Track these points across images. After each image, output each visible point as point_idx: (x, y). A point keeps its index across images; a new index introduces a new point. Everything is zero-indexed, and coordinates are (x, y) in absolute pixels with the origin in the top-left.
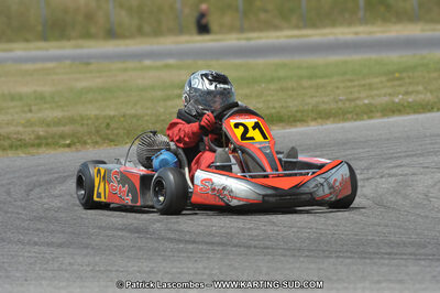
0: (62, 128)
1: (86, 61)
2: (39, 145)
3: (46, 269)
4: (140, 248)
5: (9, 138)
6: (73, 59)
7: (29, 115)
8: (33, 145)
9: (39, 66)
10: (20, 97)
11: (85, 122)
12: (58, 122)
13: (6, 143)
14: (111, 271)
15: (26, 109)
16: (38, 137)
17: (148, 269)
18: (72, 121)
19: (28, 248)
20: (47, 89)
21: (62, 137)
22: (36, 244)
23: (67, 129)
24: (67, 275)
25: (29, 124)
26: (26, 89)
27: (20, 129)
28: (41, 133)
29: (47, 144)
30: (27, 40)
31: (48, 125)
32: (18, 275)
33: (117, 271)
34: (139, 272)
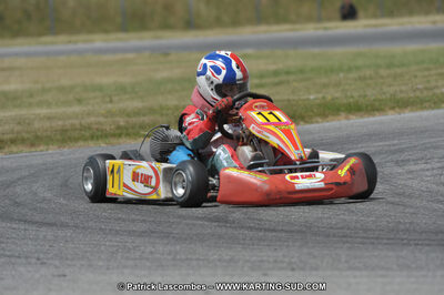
0: (142, 119)
1: (165, 52)
2: (120, 135)
3: (127, 258)
4: (220, 237)
5: (90, 128)
6: (153, 50)
7: (110, 106)
8: (114, 135)
9: (119, 56)
10: (100, 88)
11: (164, 112)
12: (138, 113)
13: (87, 134)
14: (191, 259)
15: (108, 99)
16: (119, 127)
17: (228, 257)
18: (152, 111)
19: (109, 237)
20: (126, 80)
21: (142, 127)
22: (117, 232)
23: (146, 119)
24: (148, 264)
25: (110, 114)
26: (106, 80)
27: (102, 119)
28: (122, 124)
29: (128, 135)
30: (106, 31)
31: (128, 115)
32: (101, 263)
33: (198, 259)
34: (219, 260)
